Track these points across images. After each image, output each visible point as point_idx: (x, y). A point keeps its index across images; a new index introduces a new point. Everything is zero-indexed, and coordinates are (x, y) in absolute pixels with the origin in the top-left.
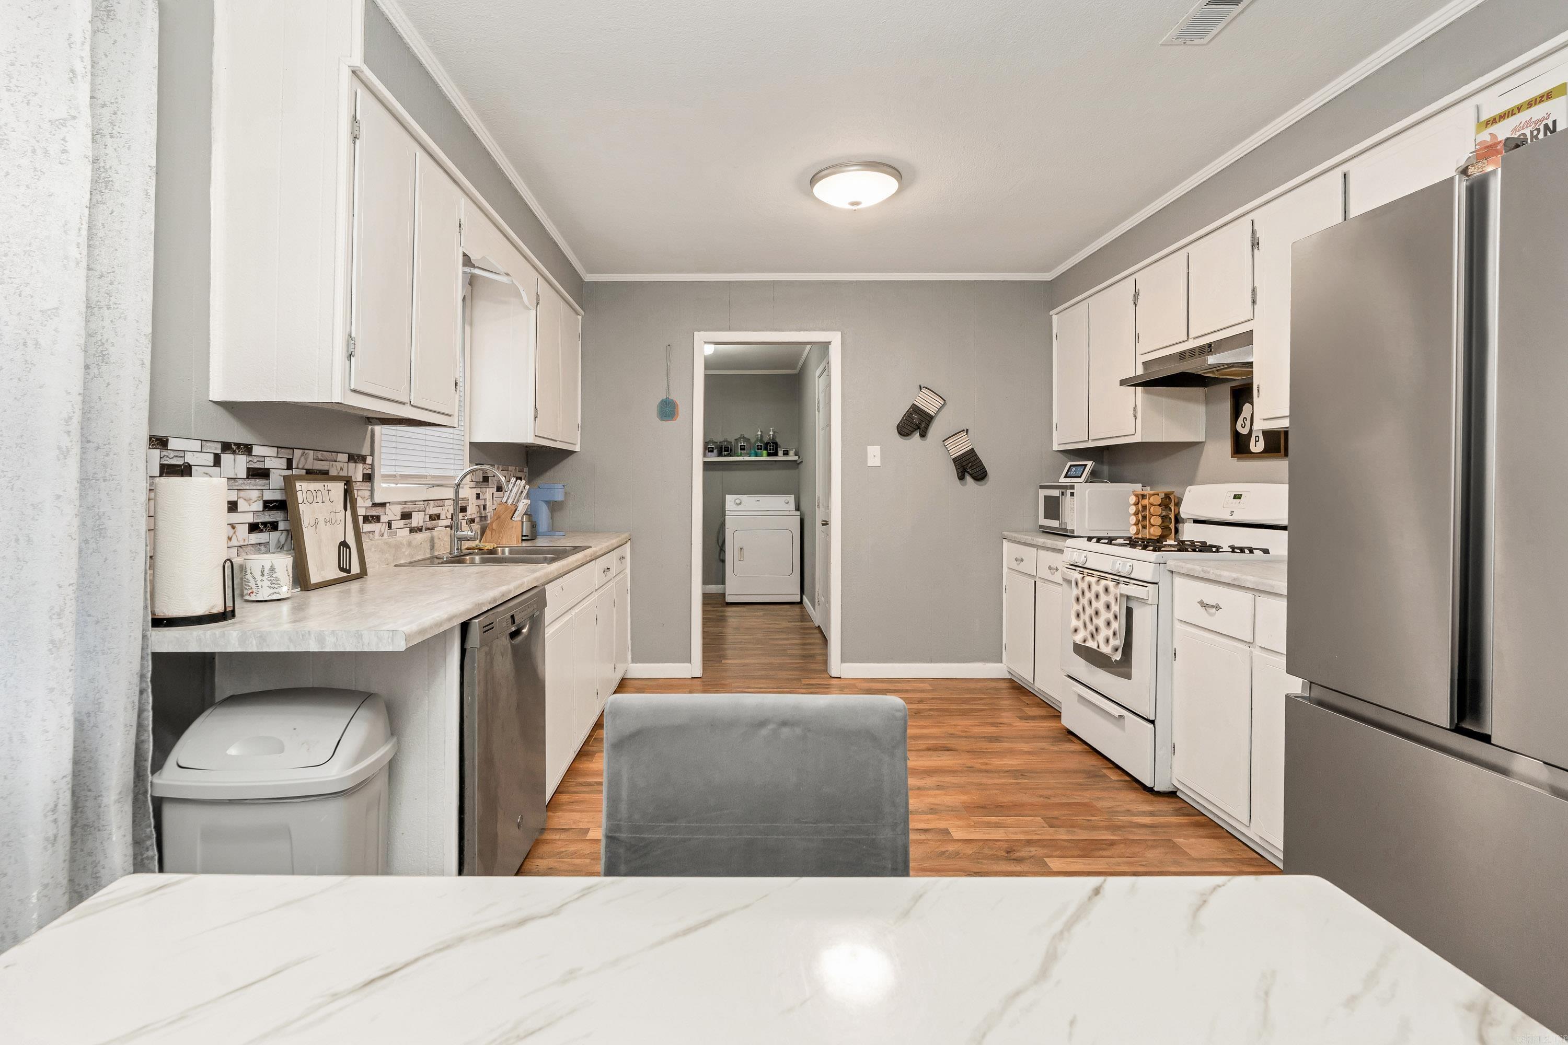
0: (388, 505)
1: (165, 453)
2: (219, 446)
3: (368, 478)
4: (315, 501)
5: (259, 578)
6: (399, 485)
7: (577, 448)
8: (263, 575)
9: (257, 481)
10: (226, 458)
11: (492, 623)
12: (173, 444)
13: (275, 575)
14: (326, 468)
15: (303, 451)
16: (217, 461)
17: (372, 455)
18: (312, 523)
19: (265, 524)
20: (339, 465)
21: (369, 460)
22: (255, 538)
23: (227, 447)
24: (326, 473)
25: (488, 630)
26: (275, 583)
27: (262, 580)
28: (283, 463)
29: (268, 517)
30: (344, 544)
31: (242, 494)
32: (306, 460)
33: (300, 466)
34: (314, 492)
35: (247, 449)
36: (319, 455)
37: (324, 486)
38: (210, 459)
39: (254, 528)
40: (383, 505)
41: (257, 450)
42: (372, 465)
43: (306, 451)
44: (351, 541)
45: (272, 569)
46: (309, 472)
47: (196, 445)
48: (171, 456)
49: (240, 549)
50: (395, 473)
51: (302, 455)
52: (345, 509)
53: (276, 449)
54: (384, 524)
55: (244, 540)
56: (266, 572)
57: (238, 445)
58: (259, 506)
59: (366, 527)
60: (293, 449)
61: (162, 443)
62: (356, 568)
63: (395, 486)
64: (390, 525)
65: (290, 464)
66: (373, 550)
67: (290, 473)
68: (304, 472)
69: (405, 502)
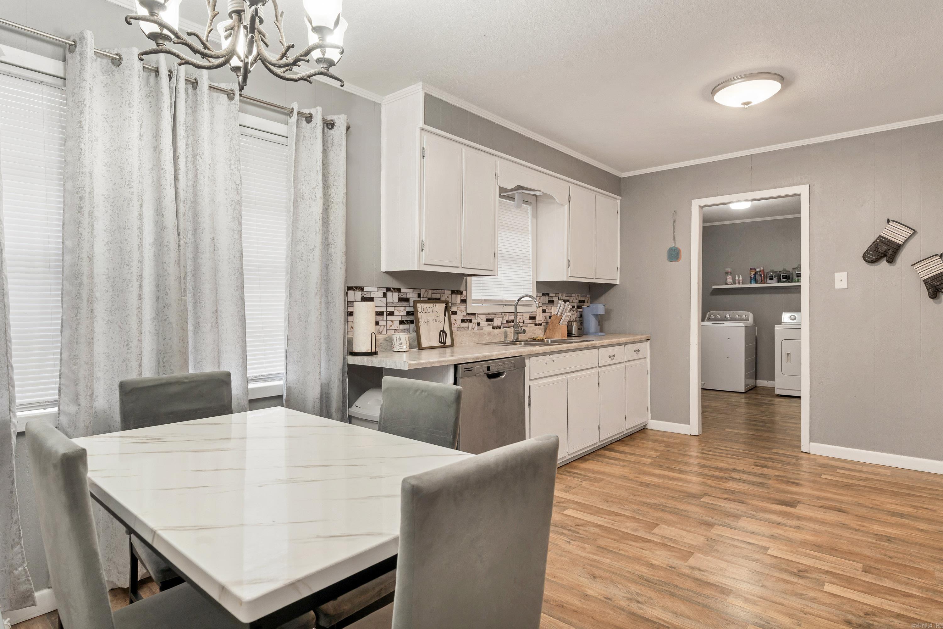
0: (477, 314)
1: (363, 293)
2: (386, 289)
3: (464, 301)
4: (428, 311)
5: (395, 342)
6: (483, 305)
7: (618, 282)
9: (403, 303)
10: (389, 294)
11: (472, 368)
12: (366, 289)
13: (401, 341)
14: (439, 297)
16: (385, 295)
17: (466, 290)
18: (426, 321)
19: (407, 321)
20: (446, 296)
21: (464, 293)
22: (402, 326)
23: (389, 290)
24: (439, 299)
25: (466, 371)
26: (401, 344)
28: (416, 296)
29: (408, 318)
30: (443, 331)
31: (396, 308)
32: (428, 294)
33: (425, 297)
34: (428, 308)
35: (399, 290)
36: (435, 291)
37: (434, 305)
38: (382, 294)
39: (402, 322)
40: (474, 314)
41: (403, 290)
42: (466, 295)
43: (428, 290)
44: (447, 330)
45: (400, 339)
46: (429, 299)
47: (376, 289)
48: (365, 293)
49: (395, 330)
50: (481, 299)
51: (426, 291)
52: (445, 315)
53: (412, 290)
54: (475, 324)
55: (397, 327)
56: (397, 340)
57: (394, 289)
58: (405, 313)
59: (464, 325)
60: (421, 289)
61: (362, 289)
62: (448, 342)
63: (481, 305)
64: (478, 324)
65: (419, 296)
66: (465, 335)
67: (419, 299)
68: (427, 299)
69: (489, 314)
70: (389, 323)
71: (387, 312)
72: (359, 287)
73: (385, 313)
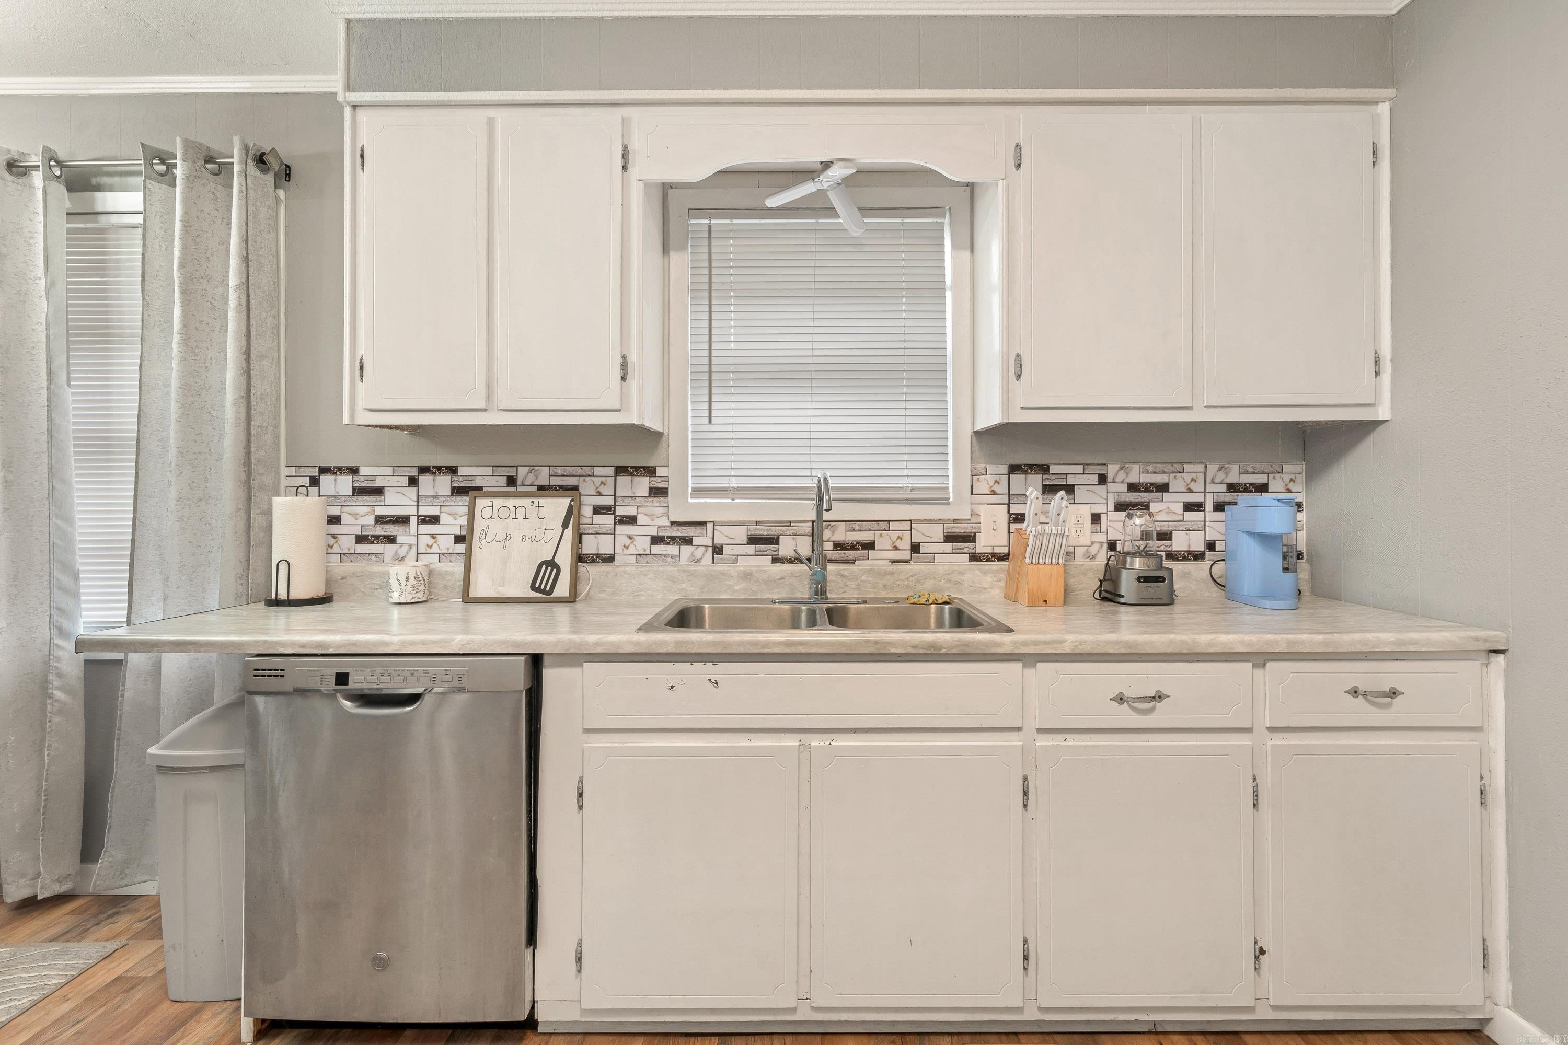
0: (710, 526)
1: (356, 478)
2: (416, 469)
3: (660, 492)
4: (513, 516)
6: (736, 501)
7: (1383, 413)
8: (407, 581)
9: (463, 497)
10: (424, 480)
11: (283, 670)
12: (363, 471)
14: (576, 484)
15: (532, 467)
16: (413, 482)
17: (665, 465)
18: (501, 536)
20: (596, 480)
21: (659, 471)
23: (423, 470)
24: (575, 488)
27: (406, 585)
28: (504, 481)
30: (551, 564)
31: (443, 509)
32: (537, 477)
33: (529, 483)
34: (513, 510)
35: (452, 470)
36: (559, 471)
37: (532, 502)
38: (405, 480)
40: (702, 524)
41: (464, 471)
42: (667, 476)
43: (536, 468)
44: (564, 560)
46: (541, 488)
47: (389, 470)
48: (362, 480)
50: (727, 485)
51: (530, 471)
52: (565, 525)
53: (488, 468)
54: (702, 548)
55: (448, 549)
57: (437, 468)
59: (659, 549)
60: (517, 467)
61: (354, 471)
62: (562, 589)
63: (729, 501)
64: (718, 550)
65: (512, 481)
66: (651, 576)
67: (512, 489)
68: (534, 489)
69: (758, 523)
70: (425, 540)
71: (418, 516)
72: (345, 467)
73: (413, 520)
